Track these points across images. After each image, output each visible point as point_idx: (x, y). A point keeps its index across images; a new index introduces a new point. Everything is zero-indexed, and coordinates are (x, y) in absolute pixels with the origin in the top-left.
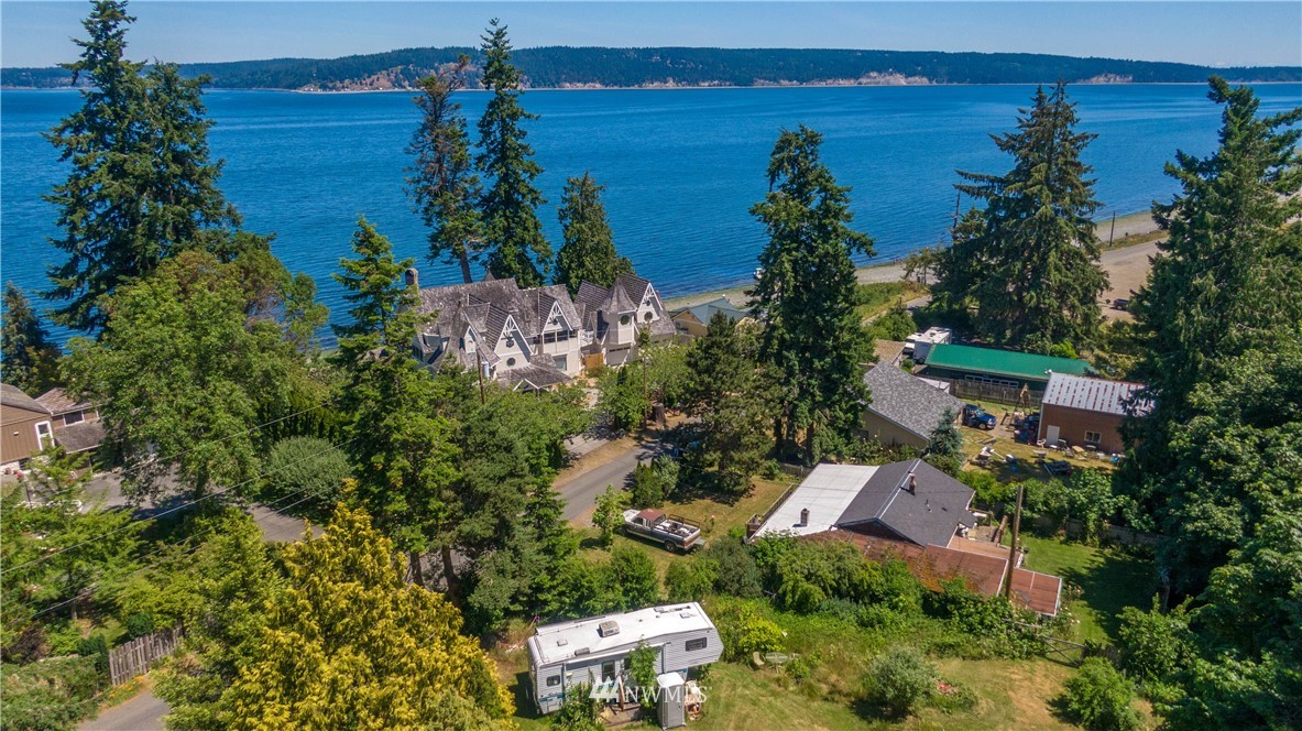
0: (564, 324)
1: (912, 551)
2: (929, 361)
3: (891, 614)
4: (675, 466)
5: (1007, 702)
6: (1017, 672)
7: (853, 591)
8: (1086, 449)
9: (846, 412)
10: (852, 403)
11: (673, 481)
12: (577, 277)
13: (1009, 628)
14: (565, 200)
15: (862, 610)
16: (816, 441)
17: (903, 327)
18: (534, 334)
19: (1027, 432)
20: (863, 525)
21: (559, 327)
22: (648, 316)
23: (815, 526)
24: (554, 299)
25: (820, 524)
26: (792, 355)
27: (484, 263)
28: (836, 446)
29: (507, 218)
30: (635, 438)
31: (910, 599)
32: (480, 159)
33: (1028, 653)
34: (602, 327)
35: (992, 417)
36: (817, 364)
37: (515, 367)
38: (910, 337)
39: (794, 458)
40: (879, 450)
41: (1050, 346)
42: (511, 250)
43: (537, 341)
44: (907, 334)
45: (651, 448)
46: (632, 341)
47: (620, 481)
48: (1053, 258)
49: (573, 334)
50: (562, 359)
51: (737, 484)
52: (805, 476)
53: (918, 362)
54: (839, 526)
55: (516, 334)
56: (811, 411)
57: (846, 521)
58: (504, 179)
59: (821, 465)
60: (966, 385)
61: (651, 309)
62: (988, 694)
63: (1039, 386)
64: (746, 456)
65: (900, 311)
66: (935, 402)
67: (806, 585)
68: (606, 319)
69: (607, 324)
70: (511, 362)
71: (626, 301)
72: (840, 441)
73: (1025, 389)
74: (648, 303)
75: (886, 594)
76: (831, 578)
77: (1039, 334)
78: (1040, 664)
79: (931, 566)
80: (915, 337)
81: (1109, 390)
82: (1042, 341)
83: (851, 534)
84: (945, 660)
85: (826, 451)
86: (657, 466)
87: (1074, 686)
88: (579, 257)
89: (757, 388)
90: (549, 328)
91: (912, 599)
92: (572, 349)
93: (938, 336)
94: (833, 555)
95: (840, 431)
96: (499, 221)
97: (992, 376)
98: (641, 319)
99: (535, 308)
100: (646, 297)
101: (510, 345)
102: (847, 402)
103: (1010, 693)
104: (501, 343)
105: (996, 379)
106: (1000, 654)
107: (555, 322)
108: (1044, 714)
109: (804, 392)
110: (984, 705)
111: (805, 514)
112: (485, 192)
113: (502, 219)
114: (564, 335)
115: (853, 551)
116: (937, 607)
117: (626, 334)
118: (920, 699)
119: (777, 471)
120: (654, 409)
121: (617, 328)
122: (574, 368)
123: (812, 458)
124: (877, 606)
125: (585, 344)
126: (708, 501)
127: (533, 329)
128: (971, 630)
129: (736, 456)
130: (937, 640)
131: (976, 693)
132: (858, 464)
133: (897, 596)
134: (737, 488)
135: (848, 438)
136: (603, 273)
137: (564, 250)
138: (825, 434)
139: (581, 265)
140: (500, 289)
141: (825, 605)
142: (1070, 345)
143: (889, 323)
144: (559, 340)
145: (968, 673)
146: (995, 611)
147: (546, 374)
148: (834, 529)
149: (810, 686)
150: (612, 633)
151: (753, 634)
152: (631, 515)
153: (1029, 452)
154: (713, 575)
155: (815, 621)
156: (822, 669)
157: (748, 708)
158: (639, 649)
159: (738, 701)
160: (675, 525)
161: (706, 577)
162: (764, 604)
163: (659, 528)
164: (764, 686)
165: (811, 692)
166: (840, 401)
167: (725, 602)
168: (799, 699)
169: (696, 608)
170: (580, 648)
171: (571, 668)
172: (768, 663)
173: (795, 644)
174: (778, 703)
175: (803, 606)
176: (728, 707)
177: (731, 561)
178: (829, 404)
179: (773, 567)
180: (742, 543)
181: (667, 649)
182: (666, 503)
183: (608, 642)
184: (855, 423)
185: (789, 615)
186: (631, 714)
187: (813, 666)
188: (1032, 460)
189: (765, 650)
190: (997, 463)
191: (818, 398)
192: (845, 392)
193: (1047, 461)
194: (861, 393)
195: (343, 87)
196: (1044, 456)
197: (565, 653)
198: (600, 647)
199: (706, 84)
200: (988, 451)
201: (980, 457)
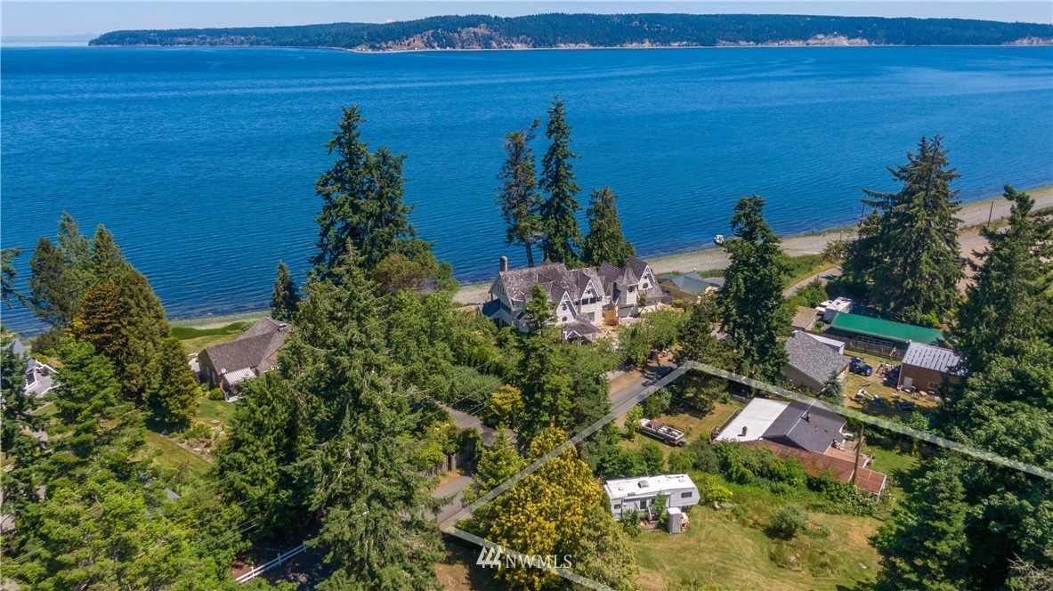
0: (594, 293)
1: (804, 454)
2: (833, 324)
3: (789, 488)
4: (668, 395)
5: (846, 535)
6: (855, 522)
7: (770, 474)
8: (929, 394)
9: (773, 366)
10: (777, 361)
11: (667, 403)
12: (597, 254)
13: (853, 499)
14: (591, 203)
15: (774, 484)
17: (818, 296)
18: (576, 300)
19: (892, 379)
20: (777, 438)
21: (591, 295)
22: (646, 286)
23: (750, 437)
24: (589, 278)
25: (753, 435)
27: (539, 246)
29: (557, 220)
30: (640, 371)
33: (862, 514)
34: (616, 294)
35: (870, 368)
37: (567, 322)
38: (822, 304)
39: (743, 393)
40: (793, 389)
41: (919, 316)
42: (558, 240)
43: (577, 303)
44: (821, 301)
45: (651, 379)
46: (635, 303)
48: (924, 257)
49: (599, 299)
50: (592, 315)
51: (705, 407)
52: (746, 404)
53: (827, 322)
54: (764, 437)
55: (568, 303)
56: (751, 365)
57: (769, 435)
58: (557, 194)
59: (755, 399)
60: (856, 343)
61: (648, 281)
62: (836, 532)
63: (903, 348)
64: (711, 391)
65: (817, 283)
66: (831, 359)
67: (743, 469)
68: (619, 288)
69: (620, 292)
70: (565, 319)
71: (632, 278)
73: (894, 349)
74: (646, 278)
75: (787, 477)
76: (757, 467)
77: (913, 307)
78: (868, 520)
79: (814, 464)
80: (826, 303)
81: (947, 357)
82: (915, 312)
83: (769, 443)
84: (816, 513)
86: (658, 394)
87: (880, 530)
88: (600, 241)
89: (719, 351)
90: (585, 296)
91: (801, 480)
92: (597, 308)
93: (842, 305)
94: (759, 454)
95: (769, 378)
96: (552, 221)
97: (875, 338)
98: (641, 288)
99: (577, 283)
100: (645, 274)
101: (564, 309)
102: (774, 360)
103: (849, 532)
104: (560, 308)
105: (878, 340)
106: (846, 513)
107: (589, 292)
108: (864, 543)
109: (748, 352)
110: (833, 536)
111: (745, 430)
112: (543, 203)
113: (554, 220)
114: (593, 300)
115: (771, 453)
116: (815, 486)
117: (631, 298)
118: (798, 530)
119: (728, 399)
120: (652, 353)
121: (626, 294)
122: (598, 321)
123: (750, 394)
124: (781, 483)
125: (605, 304)
126: (687, 415)
127: (576, 296)
128: (831, 499)
129: (706, 391)
130: (813, 503)
131: (830, 530)
133: (793, 477)
134: (705, 409)
135: (773, 381)
136: (615, 253)
137: (589, 236)
138: (759, 379)
139: (601, 247)
140: (556, 270)
141: (753, 480)
142: (934, 316)
143: (808, 293)
144: (591, 303)
145: (827, 520)
146: (846, 489)
147: (585, 326)
148: (761, 439)
149: (744, 520)
150: (645, 486)
151: (714, 492)
152: (644, 422)
153: (889, 394)
154: (694, 461)
155: (747, 488)
156: (751, 513)
157: (711, 528)
158: (658, 495)
159: (707, 525)
160: (670, 430)
161: (690, 461)
162: (720, 477)
163: (661, 431)
164: (720, 518)
165: (744, 523)
166: (769, 360)
167: (699, 475)
168: (738, 526)
169: (686, 477)
170: (631, 492)
171: (626, 501)
172: (722, 507)
173: (735, 499)
174: (727, 527)
175: (741, 480)
176: (702, 526)
177: (702, 453)
178: (762, 361)
179: (726, 458)
180: (709, 443)
181: (672, 496)
182: (662, 415)
183: (643, 490)
184: (778, 373)
185: (734, 484)
186: (654, 526)
187: (745, 511)
188: (891, 400)
189: (721, 501)
190: (867, 400)
191: (755, 358)
192: (773, 354)
193: (900, 400)
194: (783, 355)
195: (387, 47)
196: (898, 397)
197: (623, 494)
198: (640, 492)
199: (676, 44)
200: (863, 392)
201: (857, 396)
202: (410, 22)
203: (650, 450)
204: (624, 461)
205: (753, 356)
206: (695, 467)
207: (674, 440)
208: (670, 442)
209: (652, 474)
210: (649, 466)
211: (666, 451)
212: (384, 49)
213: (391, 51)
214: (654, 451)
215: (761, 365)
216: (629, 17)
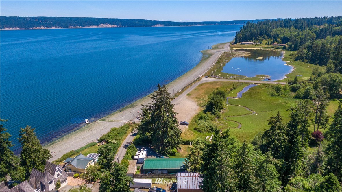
22: (58, 175)
34: (43, 187)
41: (171, 151)
46: (54, 187)
61: (59, 172)
93: (144, 154)
100: (57, 170)
105: (162, 170)
117: (52, 187)
121: (48, 186)
199: (54, 27)
216: (34, 18)
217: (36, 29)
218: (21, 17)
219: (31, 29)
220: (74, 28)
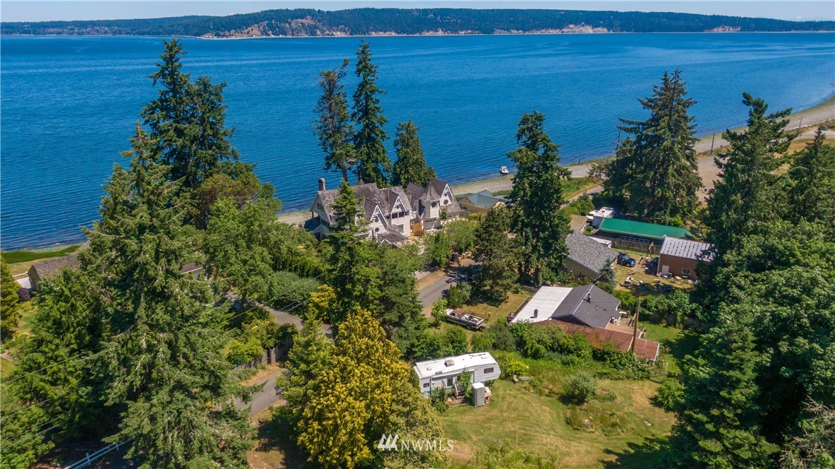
0: (402, 208)
1: (588, 330)
2: (600, 228)
3: (577, 359)
4: (469, 287)
5: (630, 398)
6: (636, 386)
7: (560, 349)
8: (683, 278)
9: (556, 260)
10: (559, 254)
11: (468, 294)
12: (404, 178)
13: (633, 366)
14: (397, 135)
15: (564, 357)
16: (540, 274)
17: (587, 207)
18: (387, 214)
19: (652, 268)
20: (564, 317)
21: (400, 210)
22: (446, 202)
23: (540, 318)
24: (398, 195)
25: (544, 316)
26: (528, 230)
27: (354, 172)
28: (550, 277)
29: (368, 148)
30: (444, 271)
31: (587, 352)
32: (354, 115)
33: (642, 378)
34: (421, 209)
35: (634, 260)
36: (541, 235)
37: (379, 233)
38: (590, 213)
39: (530, 283)
40: (573, 279)
41: (668, 219)
42: (370, 165)
43: (388, 217)
44: (589, 211)
45: (453, 277)
46: (437, 216)
47: (439, 294)
48: (671, 170)
49: (407, 213)
50: (401, 227)
51: (500, 296)
52: (535, 292)
53: (595, 227)
54: (553, 318)
55: (380, 215)
56: (538, 259)
57: (557, 315)
58: (367, 126)
59: (543, 287)
60: (621, 242)
61: (447, 198)
62: (621, 395)
63: (659, 243)
64: (505, 282)
65: (585, 198)
66: (603, 253)
67: (537, 346)
68: (423, 204)
69: (424, 207)
70: (377, 230)
71: (434, 194)
72: (553, 274)
73: (652, 245)
74: (446, 195)
75: (575, 350)
76: (549, 343)
77: (663, 212)
78: (647, 383)
79: (597, 337)
80: (593, 212)
82: (664, 216)
83: (558, 322)
84: (603, 380)
85: (546, 279)
86: (459, 287)
87: (660, 390)
88: (406, 167)
89: (511, 248)
90: (395, 210)
91: (588, 352)
92: (405, 221)
93: (606, 213)
94: (550, 332)
95: (553, 269)
96: (364, 149)
97: (635, 236)
98: (442, 204)
99: (387, 200)
100: (445, 191)
101: (377, 221)
102: (556, 254)
103: (632, 395)
104: (372, 220)
105: (637, 238)
106: (628, 378)
107: (398, 207)
108: (647, 403)
109: (535, 248)
110: (620, 399)
111: (536, 312)
112: (356, 133)
113: (366, 148)
114: (402, 214)
115: (560, 330)
116: (599, 356)
117: (434, 213)
118: (589, 395)
119: (520, 290)
120: (453, 255)
121: (429, 209)
122: (407, 232)
123: (538, 283)
124: (570, 355)
125: (412, 218)
126: (485, 305)
127: (386, 211)
128: (615, 366)
129: (500, 282)
130: (599, 371)
131: (616, 394)
132: (561, 286)
133: (581, 351)
134: (501, 298)
135: (557, 272)
136: (419, 176)
137: (397, 163)
138: (545, 271)
139: (407, 172)
140: (368, 189)
141: (546, 355)
142: (680, 218)
143: (579, 205)
144: (400, 216)
145: (613, 385)
146: (626, 358)
147: (395, 236)
148: (550, 319)
149: (540, 390)
150: (451, 365)
151: (513, 367)
152: (449, 312)
153: (651, 280)
154: (494, 341)
155: (541, 362)
156: (546, 383)
157: (512, 399)
158: (463, 372)
159: (508, 396)
160: (471, 317)
161: (490, 341)
162: (517, 354)
163: (463, 318)
164: (519, 390)
165: (541, 393)
166: (553, 253)
167: (499, 353)
168: (535, 395)
169: (487, 354)
170: (438, 371)
171: (434, 379)
172: (520, 380)
173: (532, 372)
174: (526, 397)
175: (536, 355)
176: (503, 398)
177: (500, 334)
178: (547, 255)
179: (522, 337)
180: (506, 325)
181: (476, 372)
182: (464, 305)
183: (449, 369)
184: (560, 265)
185: (529, 360)
186: (461, 400)
187: (541, 382)
188: (653, 284)
189: (519, 375)
190: (634, 286)
191: (541, 252)
192: (556, 248)
193: (661, 284)
194: (564, 249)
195: (230, 35)
196: (659, 282)
197: (431, 373)
198: (447, 371)
199: (463, 32)
200: (630, 279)
201: (626, 282)
202: (249, 14)
203: (455, 333)
204: (431, 345)
205: (539, 251)
206: (495, 346)
207: (475, 325)
208: (473, 328)
209: (457, 354)
210: (454, 348)
211: (469, 335)
212: (227, 37)
213: (233, 38)
214: (458, 333)
215: (546, 259)
216: (426, 12)
217: (427, 34)
218: (402, 9)
219: (418, 35)
220: (506, 33)
